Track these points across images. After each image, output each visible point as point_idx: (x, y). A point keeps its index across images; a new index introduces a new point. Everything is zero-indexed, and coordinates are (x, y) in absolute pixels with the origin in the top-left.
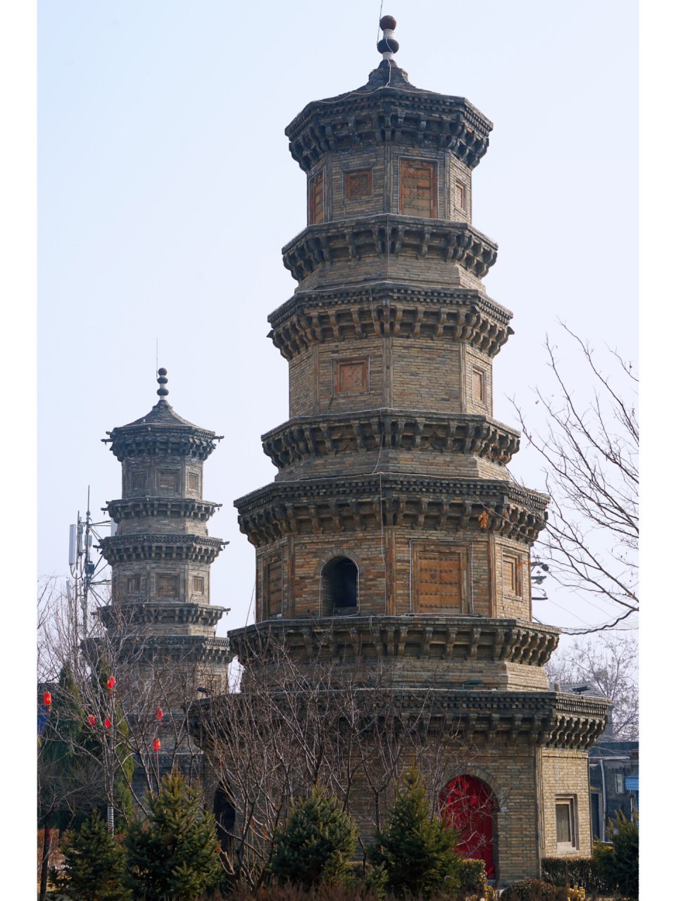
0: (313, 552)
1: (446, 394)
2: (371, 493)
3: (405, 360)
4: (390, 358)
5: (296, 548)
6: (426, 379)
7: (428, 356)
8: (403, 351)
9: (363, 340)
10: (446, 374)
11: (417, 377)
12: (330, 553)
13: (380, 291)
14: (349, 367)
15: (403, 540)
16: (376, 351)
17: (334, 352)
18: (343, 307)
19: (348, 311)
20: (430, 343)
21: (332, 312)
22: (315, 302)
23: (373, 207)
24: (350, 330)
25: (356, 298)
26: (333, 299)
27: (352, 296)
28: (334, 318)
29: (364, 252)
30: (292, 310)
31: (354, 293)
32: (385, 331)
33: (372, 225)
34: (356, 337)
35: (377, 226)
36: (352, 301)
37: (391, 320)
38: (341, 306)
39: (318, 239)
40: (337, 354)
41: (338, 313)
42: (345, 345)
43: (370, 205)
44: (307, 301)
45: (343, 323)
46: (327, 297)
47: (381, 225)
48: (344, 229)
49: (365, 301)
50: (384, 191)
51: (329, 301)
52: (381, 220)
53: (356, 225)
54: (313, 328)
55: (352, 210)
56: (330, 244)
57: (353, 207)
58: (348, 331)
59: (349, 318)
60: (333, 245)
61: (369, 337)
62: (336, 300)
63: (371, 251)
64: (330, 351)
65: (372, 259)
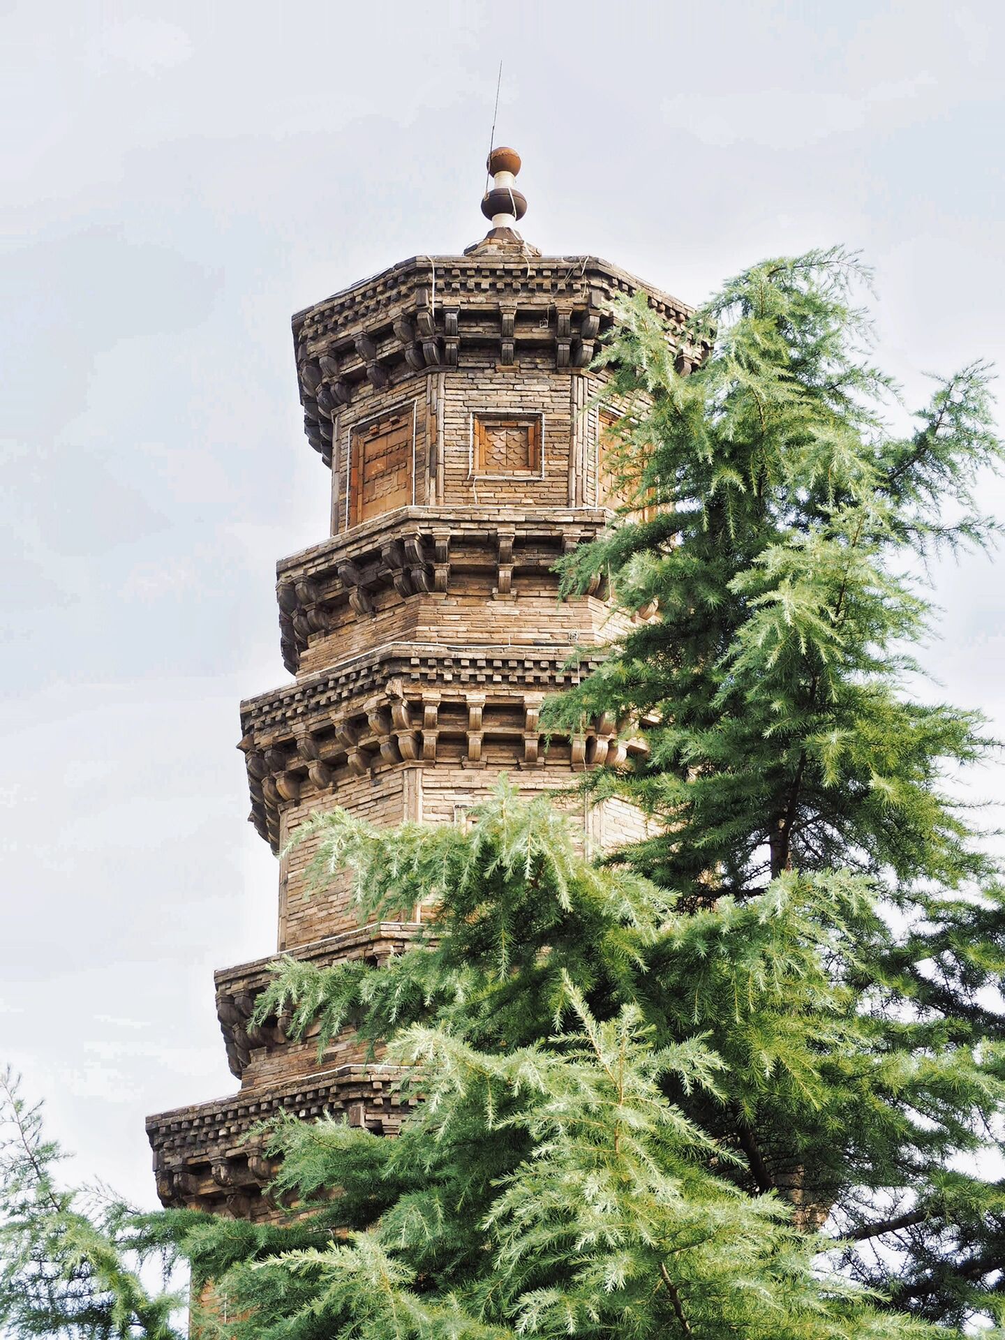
4: (601, 821)
9: (536, 773)
16: (568, 800)
17: (458, 789)
19: (518, 702)
21: (477, 697)
22: (434, 671)
23: (543, 496)
24: (505, 747)
25: (539, 674)
26: (481, 668)
27: (530, 669)
28: (479, 711)
29: (526, 585)
30: (360, 683)
31: (537, 663)
32: (596, 758)
33: (564, 528)
34: (518, 764)
35: (577, 531)
36: (530, 679)
37: (611, 736)
38: (499, 687)
39: (428, 541)
40: (468, 797)
41: (490, 701)
42: (490, 778)
43: (535, 489)
44: (416, 666)
45: (494, 728)
46: (467, 663)
47: (586, 530)
48: (494, 526)
49: (559, 685)
50: (570, 466)
51: (471, 671)
52: (589, 520)
53: (526, 522)
54: (417, 728)
55: (492, 495)
56: (452, 555)
57: (494, 489)
58: (497, 748)
59: (510, 718)
60: (459, 558)
61: (551, 768)
62: (489, 672)
63: (545, 585)
64: (452, 788)
65: (548, 602)
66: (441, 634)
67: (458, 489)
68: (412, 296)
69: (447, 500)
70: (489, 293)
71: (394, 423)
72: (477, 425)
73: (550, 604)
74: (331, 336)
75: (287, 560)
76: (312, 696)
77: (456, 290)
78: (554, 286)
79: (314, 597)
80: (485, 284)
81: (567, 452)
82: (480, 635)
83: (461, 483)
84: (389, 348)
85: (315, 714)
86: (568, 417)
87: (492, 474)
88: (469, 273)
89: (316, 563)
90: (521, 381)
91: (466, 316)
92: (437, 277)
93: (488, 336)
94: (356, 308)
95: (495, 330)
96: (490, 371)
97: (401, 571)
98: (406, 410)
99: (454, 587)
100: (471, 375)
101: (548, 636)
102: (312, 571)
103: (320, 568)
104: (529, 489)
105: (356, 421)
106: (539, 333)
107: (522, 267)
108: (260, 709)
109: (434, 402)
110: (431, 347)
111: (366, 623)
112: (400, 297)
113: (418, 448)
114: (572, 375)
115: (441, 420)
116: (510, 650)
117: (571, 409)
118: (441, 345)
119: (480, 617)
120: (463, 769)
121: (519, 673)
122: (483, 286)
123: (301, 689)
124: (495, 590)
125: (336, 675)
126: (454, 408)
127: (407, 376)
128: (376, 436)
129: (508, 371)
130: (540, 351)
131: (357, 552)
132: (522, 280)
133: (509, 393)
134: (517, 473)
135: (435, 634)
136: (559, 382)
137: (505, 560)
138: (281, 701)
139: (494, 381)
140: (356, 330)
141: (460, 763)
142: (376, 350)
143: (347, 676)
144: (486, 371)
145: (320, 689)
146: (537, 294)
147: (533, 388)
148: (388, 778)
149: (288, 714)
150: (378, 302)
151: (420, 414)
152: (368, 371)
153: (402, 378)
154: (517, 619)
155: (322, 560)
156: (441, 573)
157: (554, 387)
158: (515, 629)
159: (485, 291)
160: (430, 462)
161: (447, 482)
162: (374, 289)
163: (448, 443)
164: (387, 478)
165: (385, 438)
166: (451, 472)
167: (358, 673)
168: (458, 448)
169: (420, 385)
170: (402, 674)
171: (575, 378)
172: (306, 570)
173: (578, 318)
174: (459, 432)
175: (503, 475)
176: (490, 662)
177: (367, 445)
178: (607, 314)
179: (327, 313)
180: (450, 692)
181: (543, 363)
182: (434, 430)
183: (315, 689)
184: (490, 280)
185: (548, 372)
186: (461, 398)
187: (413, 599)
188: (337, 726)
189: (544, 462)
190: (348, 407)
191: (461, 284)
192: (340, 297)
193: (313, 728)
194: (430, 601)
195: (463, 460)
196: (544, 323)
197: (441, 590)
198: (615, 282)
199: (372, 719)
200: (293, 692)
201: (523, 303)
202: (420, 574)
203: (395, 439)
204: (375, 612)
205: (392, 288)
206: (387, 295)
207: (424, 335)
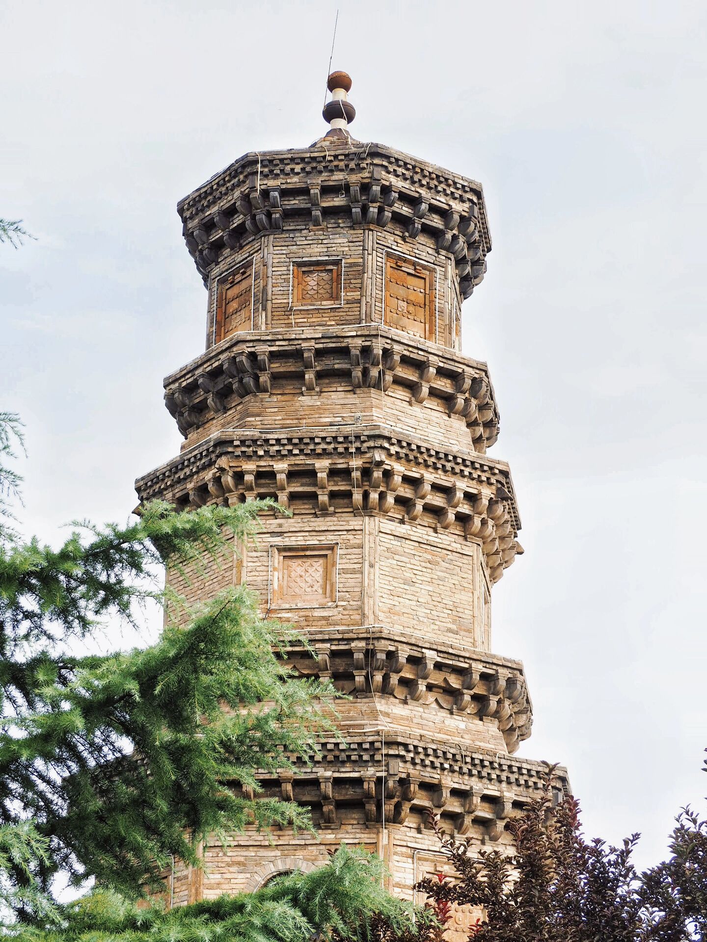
0: (239, 863)
1: (454, 622)
2: (360, 762)
3: (397, 557)
4: (375, 551)
5: (206, 854)
6: (426, 592)
7: (429, 557)
8: (392, 542)
9: (328, 519)
10: (454, 590)
11: (413, 588)
12: (271, 865)
13: (370, 437)
14: (299, 561)
15: (404, 849)
16: (351, 537)
17: (272, 533)
18: (301, 460)
19: (311, 468)
20: (432, 537)
21: (281, 466)
22: (251, 449)
23: (342, 319)
24: (305, 501)
25: (325, 447)
26: (284, 445)
27: (319, 444)
28: (283, 476)
29: (327, 384)
30: (203, 461)
31: (324, 439)
32: (370, 504)
33: (349, 340)
34: (315, 513)
35: (359, 342)
36: (319, 451)
37: (382, 489)
38: (298, 458)
39: (253, 356)
40: (279, 539)
41: (291, 469)
42: (295, 525)
43: (336, 314)
44: (237, 446)
45: (297, 487)
46: (274, 442)
47: (366, 341)
48: (300, 342)
49: (341, 454)
50: (362, 296)
51: (277, 448)
52: (367, 333)
53: (323, 338)
54: (241, 491)
55: (305, 320)
56: (272, 366)
57: (307, 316)
58: (301, 502)
59: (308, 480)
60: (277, 367)
61: (340, 514)
62: (290, 447)
63: (340, 383)
64: (268, 533)
65: (342, 395)
66: (263, 422)
67: (282, 317)
68: (247, 182)
69: (274, 326)
70: (301, 175)
71: (244, 273)
72: (296, 271)
73: (343, 396)
74: (201, 216)
75: (170, 377)
76: (176, 473)
77: (277, 175)
78: (347, 166)
79: (187, 402)
80: (298, 169)
81: (359, 286)
82: (291, 422)
83: (283, 313)
84: (237, 221)
85: (178, 485)
86: (361, 260)
87: (305, 305)
88: (286, 162)
89: (186, 378)
90: (327, 237)
91: (285, 193)
92: (263, 166)
93: (302, 206)
94: (214, 194)
95: (307, 202)
96: (305, 231)
97: (237, 379)
98: (249, 265)
99: (275, 388)
100: (292, 235)
101: (340, 419)
102: (184, 384)
103: (189, 381)
104: (332, 314)
105: (221, 275)
106: (338, 201)
107: (323, 154)
108: (146, 484)
109: (265, 257)
110: (261, 217)
111: (220, 419)
112: (240, 184)
113: (256, 290)
114: (364, 230)
115: (270, 269)
116: (304, 430)
117: (363, 254)
118: (269, 215)
119: (293, 408)
120: (276, 519)
121: (312, 447)
122: (296, 171)
123: (169, 468)
124: (304, 389)
125: (189, 456)
126: (279, 260)
127: (250, 239)
128: (233, 284)
129: (318, 230)
130: (342, 214)
131: (209, 368)
132: (323, 164)
133: (319, 246)
134: (324, 303)
135: (259, 423)
136: (355, 236)
137: (308, 366)
138: (158, 477)
139: (308, 238)
140: (214, 209)
141: (274, 515)
142: (230, 222)
143: (195, 456)
144: (303, 232)
145: (180, 467)
146: (335, 173)
147: (336, 241)
148: (225, 528)
149: (162, 487)
150: (227, 188)
151: (257, 266)
152: (225, 238)
153: (247, 241)
154: (319, 408)
155: (190, 375)
156: (264, 378)
157: (351, 239)
158: (317, 416)
159: (298, 174)
160: (263, 300)
161: (274, 313)
162: (224, 179)
163: (274, 285)
164: (238, 313)
165: (238, 285)
166: (276, 306)
167: (201, 453)
168: (282, 289)
169: (257, 245)
170: (229, 453)
171: (367, 231)
172: (180, 384)
173: (365, 188)
174: (283, 277)
175: (314, 305)
176: (290, 440)
177: (228, 291)
178: (387, 184)
179: (197, 199)
180: (262, 463)
181: (344, 222)
182: (265, 276)
183: (177, 467)
184: (301, 166)
185: (347, 229)
186: (284, 252)
187: (247, 398)
188: (191, 492)
189: (343, 294)
190: (216, 265)
191: (281, 170)
192: (204, 187)
193: (178, 495)
194: (258, 399)
195: (285, 297)
196: (343, 194)
197: (266, 391)
198: (393, 160)
199: (210, 487)
200: (164, 470)
201: (325, 181)
202: (249, 381)
203: (244, 285)
204: (226, 410)
205: (235, 177)
206: (232, 182)
207: (257, 209)
